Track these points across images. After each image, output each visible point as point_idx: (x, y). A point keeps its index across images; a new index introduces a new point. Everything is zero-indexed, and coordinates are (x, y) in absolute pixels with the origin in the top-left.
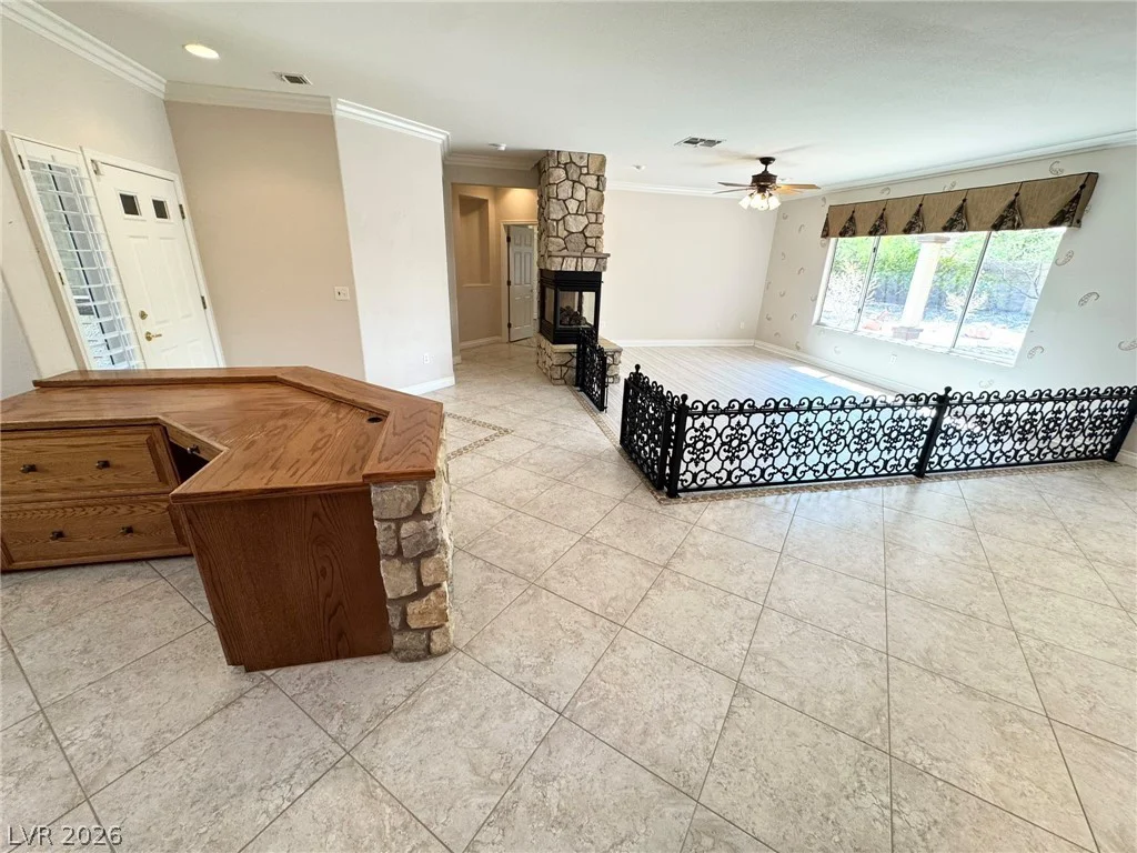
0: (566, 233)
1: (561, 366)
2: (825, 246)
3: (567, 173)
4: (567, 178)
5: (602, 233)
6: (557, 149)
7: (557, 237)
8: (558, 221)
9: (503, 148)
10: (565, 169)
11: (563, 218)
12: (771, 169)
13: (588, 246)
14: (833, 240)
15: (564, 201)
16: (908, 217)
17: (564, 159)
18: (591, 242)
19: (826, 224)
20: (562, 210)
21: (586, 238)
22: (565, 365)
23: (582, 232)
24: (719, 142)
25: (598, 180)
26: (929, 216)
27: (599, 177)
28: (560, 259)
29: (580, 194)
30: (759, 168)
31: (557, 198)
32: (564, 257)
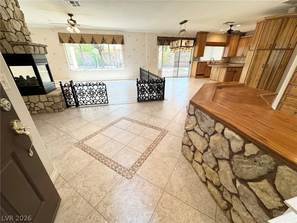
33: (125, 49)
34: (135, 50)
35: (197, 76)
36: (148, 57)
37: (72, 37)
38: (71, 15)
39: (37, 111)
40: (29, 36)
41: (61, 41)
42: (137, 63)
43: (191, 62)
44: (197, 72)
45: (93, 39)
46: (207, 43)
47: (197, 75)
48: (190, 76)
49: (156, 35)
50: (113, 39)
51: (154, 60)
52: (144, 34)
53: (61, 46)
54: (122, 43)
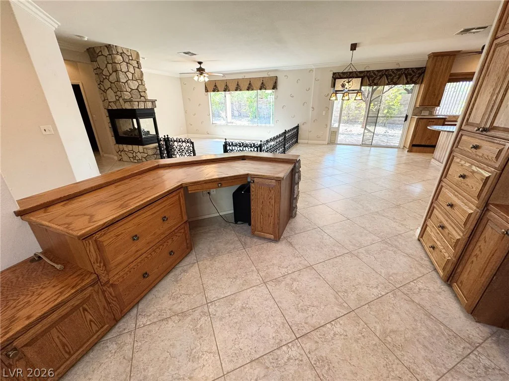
0: (130, 90)
1: (153, 154)
2: (207, 95)
3: (123, 58)
4: (124, 61)
5: (146, 90)
6: (115, 45)
7: (127, 91)
8: (124, 83)
9: (86, 39)
10: (121, 55)
11: (127, 81)
12: (203, 66)
13: (141, 96)
14: (209, 93)
15: (125, 73)
16: (235, 86)
17: (120, 51)
18: (142, 94)
19: (206, 87)
20: (126, 77)
21: (140, 92)
22: (155, 154)
23: (137, 89)
24: (195, 55)
25: (137, 63)
26: (241, 85)
27: (137, 62)
28: (137, 103)
29: (131, 70)
30: (198, 66)
31: (121, 71)
32: (138, 102)
33: (277, 97)
34: (293, 97)
35: (415, 148)
36: (313, 108)
37: (217, 84)
38: (200, 63)
39: (137, 160)
40: (145, 92)
41: (207, 91)
42: (294, 116)
43: (409, 119)
44: (412, 140)
45: (238, 85)
46: (452, 75)
47: (414, 145)
48: (402, 147)
49: (331, 71)
50: (262, 83)
51: (324, 113)
52: (311, 70)
53: (206, 95)
54: (275, 87)
